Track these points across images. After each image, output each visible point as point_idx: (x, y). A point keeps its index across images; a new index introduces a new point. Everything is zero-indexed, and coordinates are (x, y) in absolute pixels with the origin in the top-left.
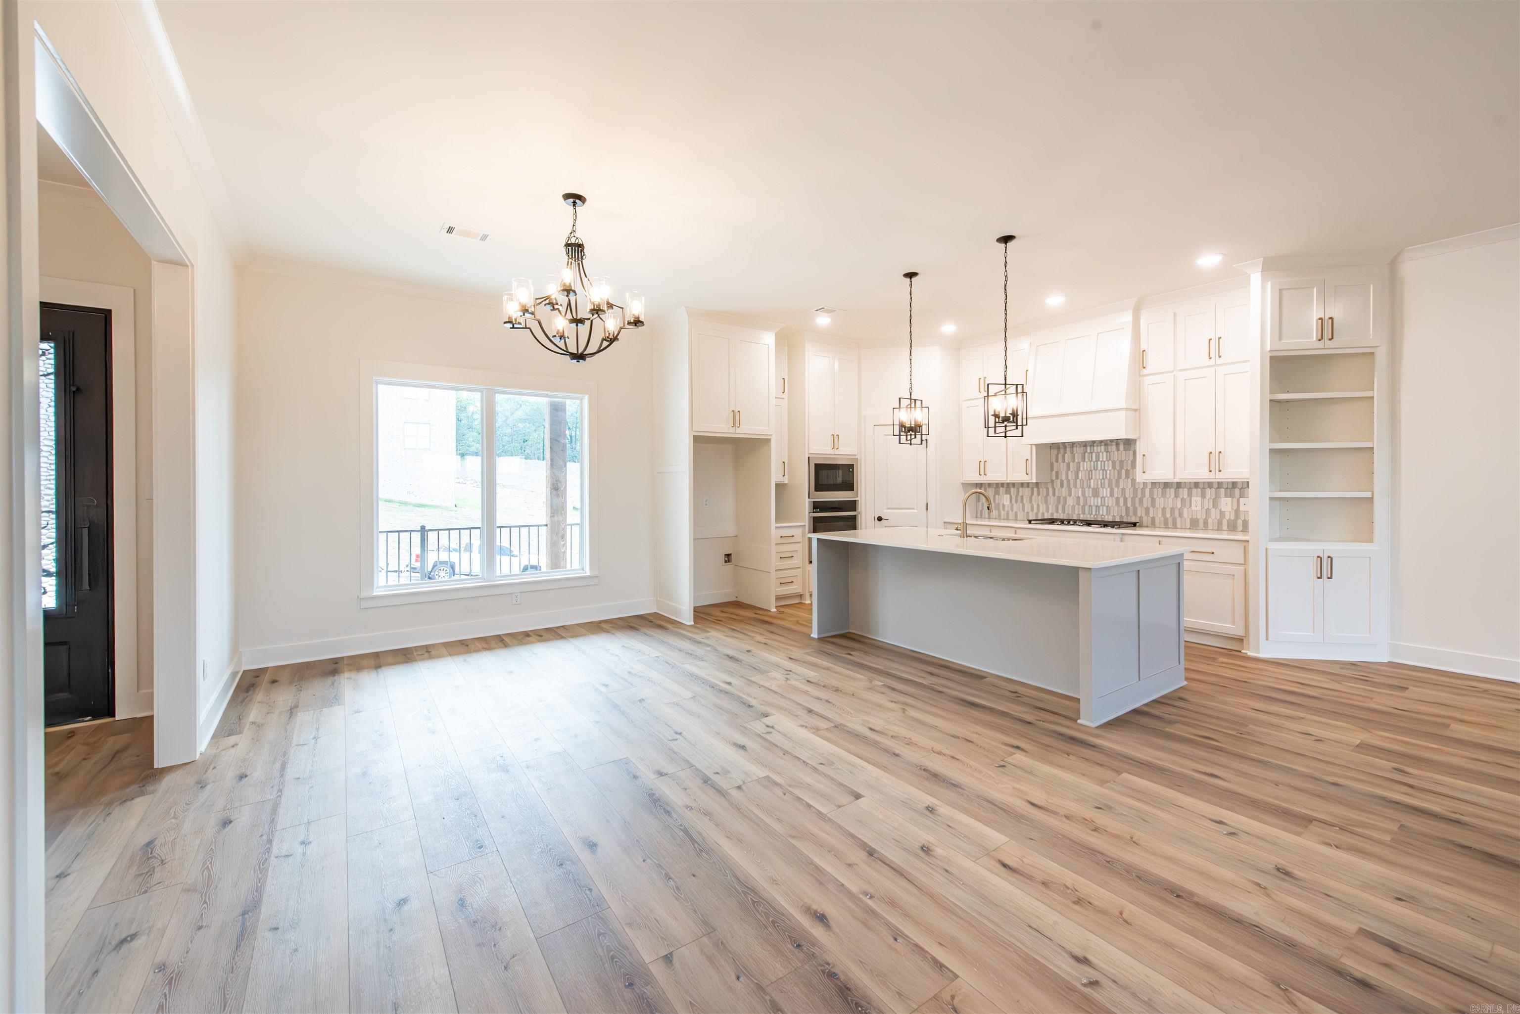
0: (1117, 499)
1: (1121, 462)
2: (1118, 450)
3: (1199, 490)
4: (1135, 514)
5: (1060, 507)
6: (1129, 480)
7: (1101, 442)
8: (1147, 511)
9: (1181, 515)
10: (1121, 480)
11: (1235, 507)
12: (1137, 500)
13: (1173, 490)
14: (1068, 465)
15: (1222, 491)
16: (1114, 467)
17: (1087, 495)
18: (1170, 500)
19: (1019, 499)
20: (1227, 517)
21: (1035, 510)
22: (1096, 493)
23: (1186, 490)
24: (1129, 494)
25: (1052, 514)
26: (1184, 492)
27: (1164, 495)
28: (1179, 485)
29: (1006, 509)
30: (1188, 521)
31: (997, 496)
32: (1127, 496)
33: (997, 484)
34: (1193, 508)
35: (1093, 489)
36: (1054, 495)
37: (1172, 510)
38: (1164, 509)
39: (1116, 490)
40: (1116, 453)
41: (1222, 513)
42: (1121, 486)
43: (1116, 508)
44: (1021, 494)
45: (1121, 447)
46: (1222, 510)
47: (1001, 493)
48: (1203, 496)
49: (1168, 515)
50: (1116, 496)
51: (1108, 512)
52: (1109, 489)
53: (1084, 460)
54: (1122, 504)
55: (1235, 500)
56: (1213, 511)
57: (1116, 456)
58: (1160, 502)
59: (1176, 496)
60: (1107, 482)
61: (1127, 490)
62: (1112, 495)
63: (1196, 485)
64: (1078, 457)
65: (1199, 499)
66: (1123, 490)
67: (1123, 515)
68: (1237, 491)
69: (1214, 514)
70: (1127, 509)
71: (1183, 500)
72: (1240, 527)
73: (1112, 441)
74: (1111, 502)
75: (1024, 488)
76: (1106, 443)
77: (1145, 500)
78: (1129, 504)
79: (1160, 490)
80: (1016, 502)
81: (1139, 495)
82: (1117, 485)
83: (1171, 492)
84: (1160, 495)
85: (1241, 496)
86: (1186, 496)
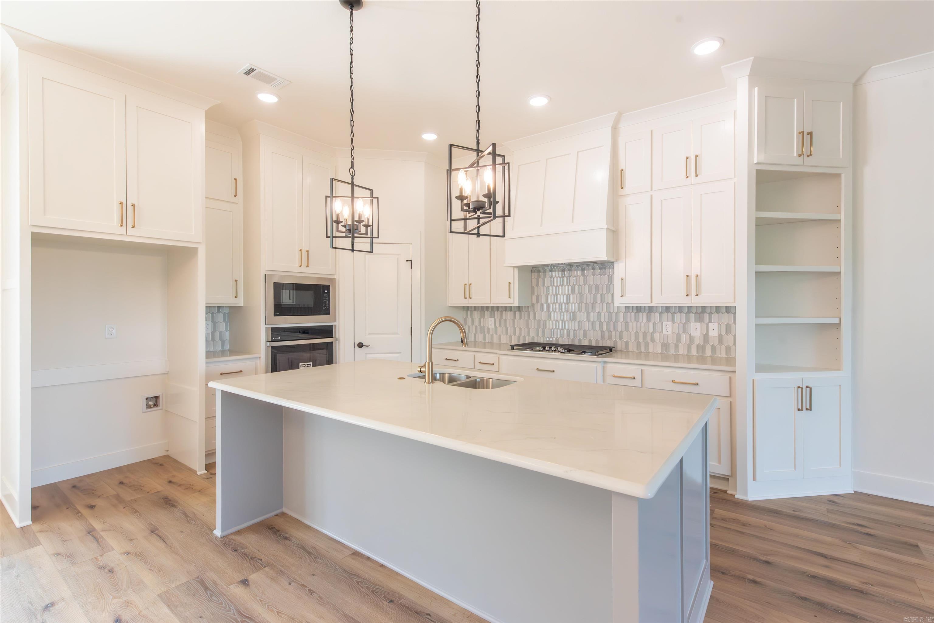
0: (593, 323)
1: (597, 287)
2: (594, 272)
3: (670, 315)
4: (610, 337)
5: (540, 331)
6: (605, 305)
8: (621, 335)
9: (653, 340)
10: (597, 305)
11: (704, 333)
12: (612, 325)
13: (645, 315)
14: (548, 288)
15: (692, 315)
16: (590, 291)
17: (565, 319)
18: (643, 324)
19: (503, 321)
20: (697, 342)
21: (517, 334)
22: (573, 317)
23: (657, 315)
24: (604, 318)
25: (533, 337)
26: (655, 317)
27: (637, 320)
28: (651, 310)
29: (491, 333)
30: (660, 345)
31: (482, 319)
32: (602, 320)
33: (482, 307)
34: (665, 332)
36: (535, 318)
37: (645, 334)
38: (637, 334)
39: (592, 314)
41: (692, 338)
42: (597, 310)
43: (592, 332)
44: (504, 317)
45: (598, 269)
46: (692, 335)
47: (486, 317)
48: (673, 321)
49: (641, 340)
50: (592, 320)
51: (585, 335)
52: (585, 314)
53: (562, 284)
54: (597, 328)
55: (704, 326)
56: (683, 336)
57: (592, 279)
58: (633, 326)
59: (648, 320)
60: (583, 305)
61: (603, 315)
62: (588, 318)
63: (667, 309)
64: (557, 281)
65: (670, 323)
66: (599, 314)
67: (599, 339)
68: (706, 316)
69: (684, 338)
70: (603, 333)
71: (655, 325)
72: (708, 352)
74: (587, 326)
75: (506, 312)
77: (619, 324)
78: (605, 328)
79: (633, 314)
80: (500, 325)
81: (614, 320)
82: (593, 310)
83: (643, 317)
84: (633, 320)
85: (710, 321)
86: (657, 320)
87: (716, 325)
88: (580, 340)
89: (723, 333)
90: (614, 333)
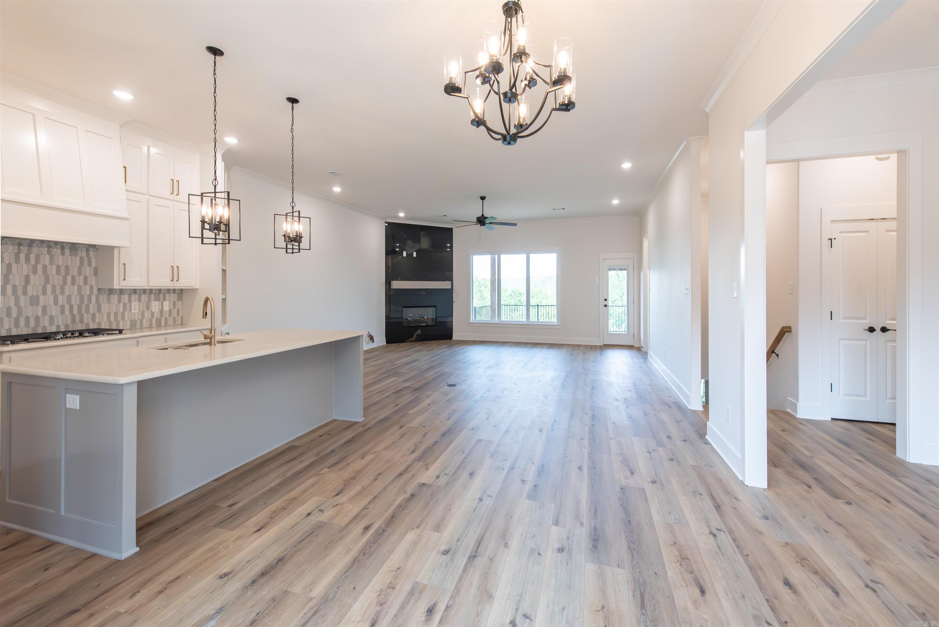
0: (63, 308)
1: (67, 268)
2: (63, 253)
3: (137, 296)
4: (82, 321)
6: (76, 287)
7: (42, 242)
8: (94, 316)
9: (123, 318)
10: (66, 287)
11: (160, 309)
12: (84, 307)
13: (116, 296)
15: (152, 296)
16: (58, 272)
17: (22, 304)
18: (114, 305)
20: (155, 316)
22: (34, 301)
23: (127, 296)
24: (75, 301)
26: (125, 298)
27: (109, 301)
30: (128, 322)
32: (73, 303)
34: (133, 311)
35: (32, 297)
37: (116, 314)
38: (109, 315)
39: (60, 297)
40: (61, 257)
41: (153, 314)
42: (67, 293)
43: (60, 317)
45: (67, 252)
46: (153, 311)
48: (140, 301)
50: (60, 303)
51: (51, 322)
52: (52, 297)
53: (17, 260)
54: (67, 312)
55: (160, 303)
56: (146, 312)
57: (60, 260)
58: (105, 308)
59: (119, 301)
62: (55, 302)
63: (135, 291)
65: (137, 303)
66: (69, 297)
67: (69, 324)
68: (161, 296)
69: (147, 314)
70: (73, 317)
71: (125, 305)
72: (163, 323)
73: (56, 243)
74: (54, 311)
76: (49, 245)
77: (91, 306)
78: (75, 311)
79: (105, 296)
81: (86, 301)
82: (63, 293)
83: (115, 298)
84: (105, 301)
85: (164, 300)
86: (127, 301)
87: (168, 302)
88: (44, 327)
89: (172, 308)
90: (85, 316)
